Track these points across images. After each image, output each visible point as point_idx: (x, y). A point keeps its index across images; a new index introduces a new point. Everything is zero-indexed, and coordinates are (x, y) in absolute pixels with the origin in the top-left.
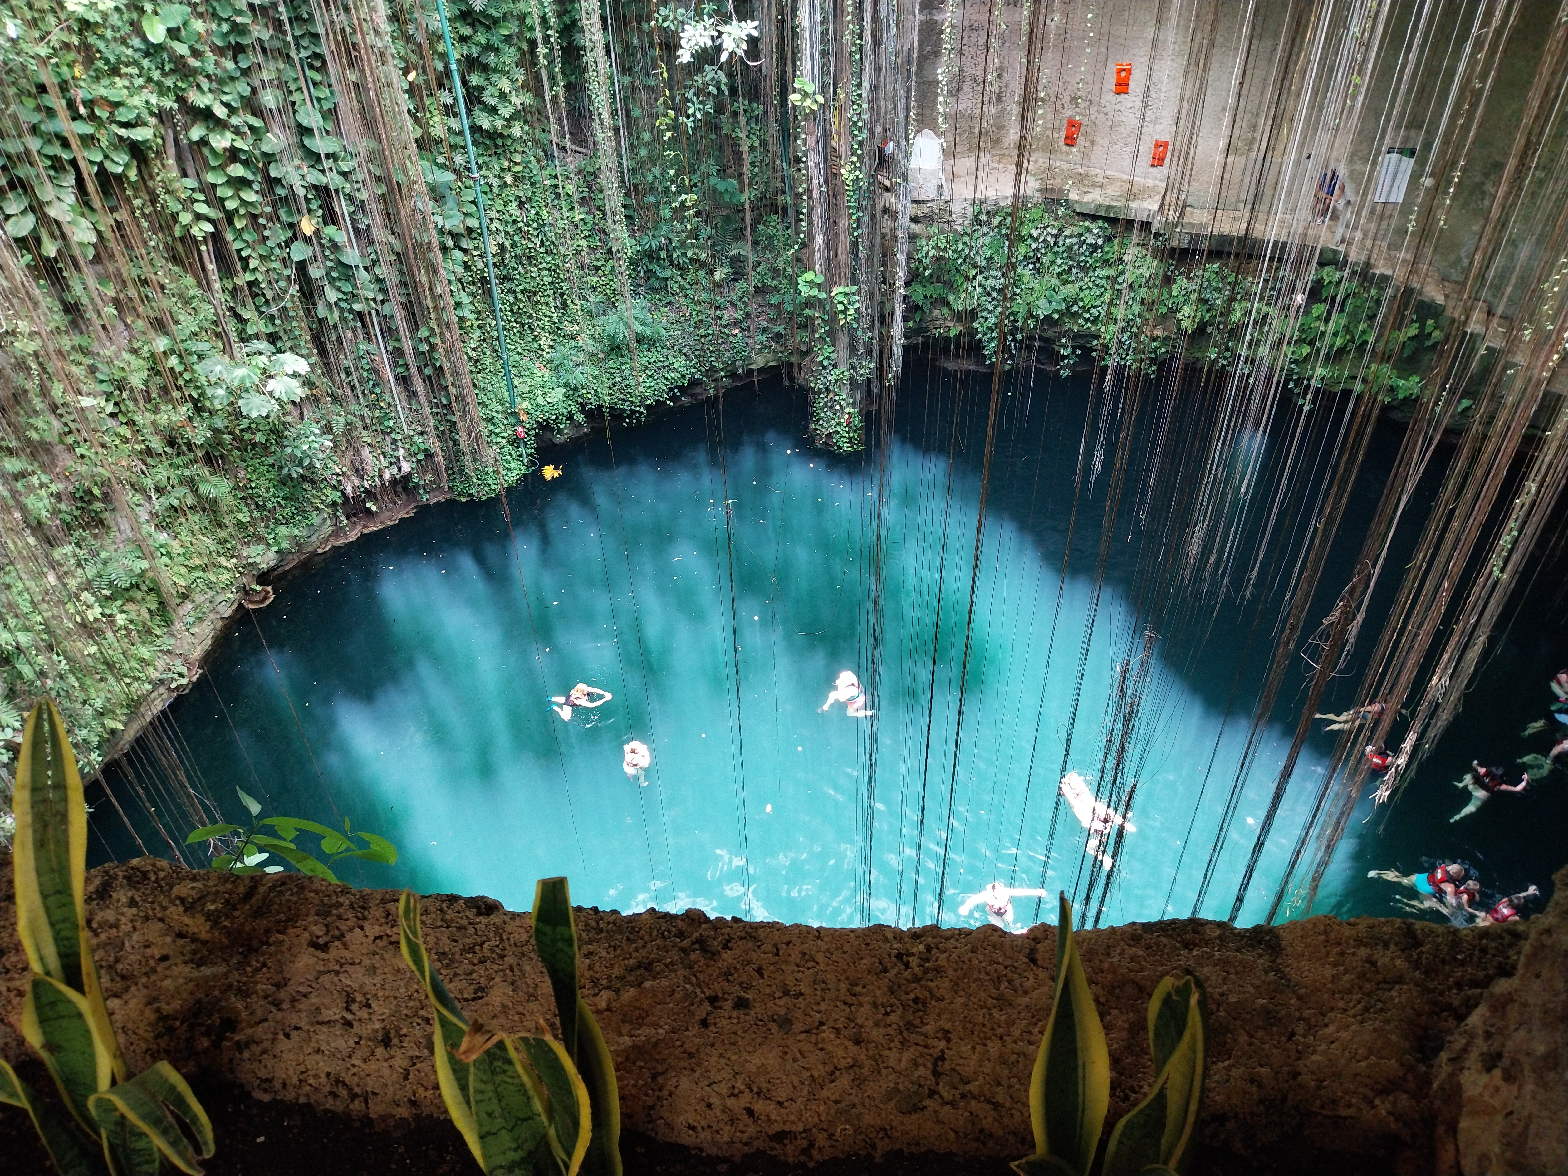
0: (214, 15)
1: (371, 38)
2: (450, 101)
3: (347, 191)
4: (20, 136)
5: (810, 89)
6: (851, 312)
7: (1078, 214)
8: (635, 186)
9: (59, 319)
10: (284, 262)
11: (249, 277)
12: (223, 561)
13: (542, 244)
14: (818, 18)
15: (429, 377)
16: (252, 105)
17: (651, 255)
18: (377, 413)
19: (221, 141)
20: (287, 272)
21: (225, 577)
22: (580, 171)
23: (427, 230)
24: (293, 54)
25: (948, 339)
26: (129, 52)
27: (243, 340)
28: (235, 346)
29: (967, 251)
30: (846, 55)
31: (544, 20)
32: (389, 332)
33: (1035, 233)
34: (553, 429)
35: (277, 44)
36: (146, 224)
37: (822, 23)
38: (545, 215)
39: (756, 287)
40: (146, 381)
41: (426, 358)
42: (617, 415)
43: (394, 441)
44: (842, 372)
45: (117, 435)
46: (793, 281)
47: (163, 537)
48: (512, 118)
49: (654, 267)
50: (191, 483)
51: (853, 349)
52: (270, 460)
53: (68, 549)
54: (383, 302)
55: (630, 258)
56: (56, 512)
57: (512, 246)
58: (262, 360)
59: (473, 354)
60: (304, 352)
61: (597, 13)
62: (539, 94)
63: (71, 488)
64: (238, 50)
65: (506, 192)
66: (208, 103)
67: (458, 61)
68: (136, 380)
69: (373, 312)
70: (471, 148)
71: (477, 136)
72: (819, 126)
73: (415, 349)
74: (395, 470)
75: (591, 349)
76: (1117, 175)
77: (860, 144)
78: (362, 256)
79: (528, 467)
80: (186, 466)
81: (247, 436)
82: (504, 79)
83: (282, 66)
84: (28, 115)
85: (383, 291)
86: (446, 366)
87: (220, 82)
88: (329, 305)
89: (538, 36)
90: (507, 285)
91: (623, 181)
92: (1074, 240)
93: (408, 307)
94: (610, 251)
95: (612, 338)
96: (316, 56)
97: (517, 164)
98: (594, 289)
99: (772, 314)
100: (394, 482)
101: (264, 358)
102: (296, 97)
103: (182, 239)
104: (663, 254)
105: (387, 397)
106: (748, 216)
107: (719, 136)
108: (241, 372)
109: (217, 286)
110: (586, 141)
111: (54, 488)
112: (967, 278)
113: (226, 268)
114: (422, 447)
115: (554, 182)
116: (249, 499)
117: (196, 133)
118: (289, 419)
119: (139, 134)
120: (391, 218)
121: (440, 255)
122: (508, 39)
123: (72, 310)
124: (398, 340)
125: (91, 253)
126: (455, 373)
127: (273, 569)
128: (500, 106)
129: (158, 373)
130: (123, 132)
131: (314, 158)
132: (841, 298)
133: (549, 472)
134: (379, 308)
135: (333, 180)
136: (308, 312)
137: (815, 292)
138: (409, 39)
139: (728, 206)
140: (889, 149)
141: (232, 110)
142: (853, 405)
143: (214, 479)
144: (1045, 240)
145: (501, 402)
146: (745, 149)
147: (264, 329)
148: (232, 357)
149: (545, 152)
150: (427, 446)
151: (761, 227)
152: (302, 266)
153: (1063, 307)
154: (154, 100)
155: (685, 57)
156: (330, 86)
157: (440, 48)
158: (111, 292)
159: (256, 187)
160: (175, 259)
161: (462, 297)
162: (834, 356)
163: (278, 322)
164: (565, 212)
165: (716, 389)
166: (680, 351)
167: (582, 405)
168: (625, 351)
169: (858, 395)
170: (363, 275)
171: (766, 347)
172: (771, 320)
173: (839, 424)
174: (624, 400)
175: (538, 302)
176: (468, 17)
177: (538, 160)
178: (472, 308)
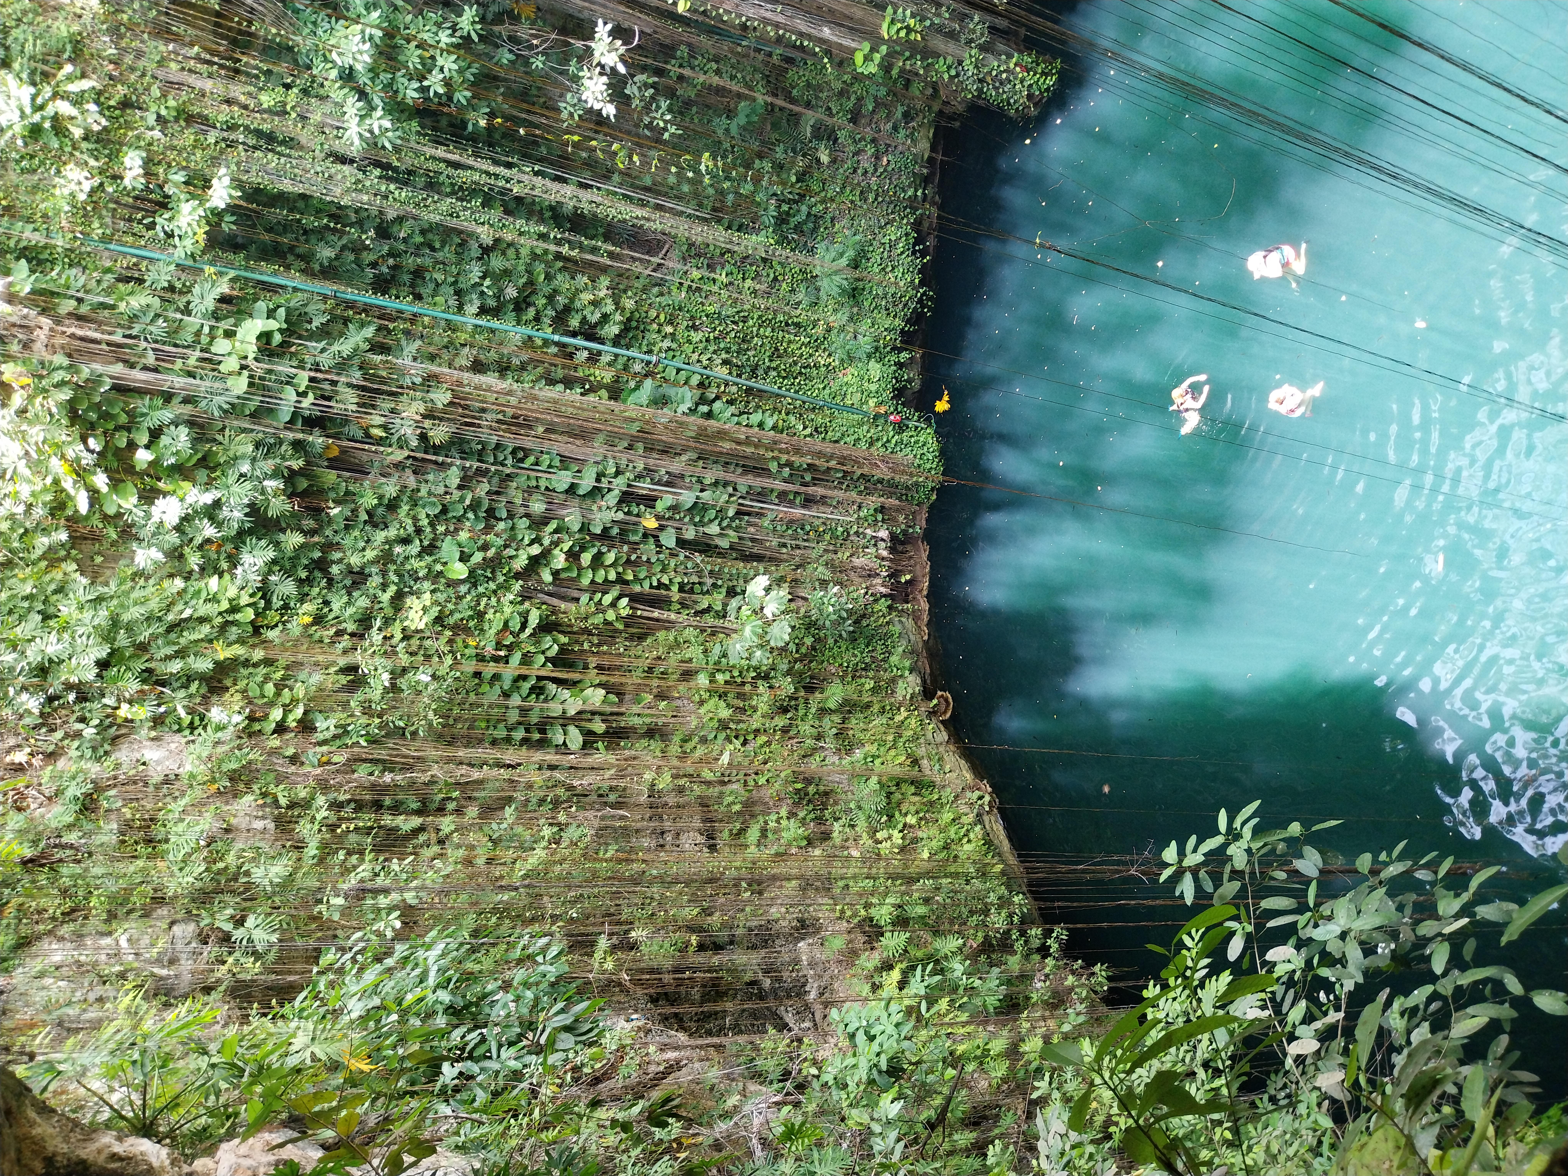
0: (459, 519)
1: (513, 400)
2: (586, 354)
3: (632, 477)
4: (507, 708)
6: (912, 22)
8: (714, 209)
9: (656, 745)
10: (673, 555)
11: (675, 588)
12: (898, 718)
13: (735, 323)
15: (813, 479)
16: (538, 523)
17: (782, 220)
18: (827, 537)
19: (559, 560)
20: (682, 557)
21: (913, 722)
22: (684, 258)
23: (687, 424)
24: (508, 471)
26: (469, 598)
27: (724, 617)
28: (726, 625)
31: (543, 237)
32: (762, 495)
34: (905, 386)
35: (496, 480)
36: (605, 648)
38: (710, 309)
39: (850, 120)
40: (728, 705)
41: (795, 474)
42: (916, 318)
43: (857, 533)
44: (970, 57)
45: (762, 746)
46: (858, 78)
47: (858, 754)
48: (617, 304)
49: (793, 221)
50: (823, 711)
51: (952, 35)
52: (831, 641)
53: (837, 826)
54: (735, 489)
55: (777, 243)
56: (803, 822)
57: (728, 352)
58: (745, 611)
59: (808, 431)
60: (752, 573)
61: (548, 182)
62: (604, 269)
63: (790, 802)
64: (491, 513)
65: (679, 336)
66: (525, 556)
67: (554, 331)
68: (725, 713)
69: (741, 501)
70: (630, 353)
71: (623, 342)
73: (785, 480)
74: (882, 545)
75: (846, 317)
78: (690, 489)
79: (930, 425)
80: (807, 708)
81: (803, 650)
82: (581, 296)
83: (514, 484)
84: (492, 695)
85: (726, 484)
86: (808, 460)
87: (512, 540)
88: (721, 535)
89: (553, 248)
90: (760, 372)
91: (706, 220)
93: (747, 470)
94: (764, 260)
95: (843, 292)
96: (514, 452)
97: (658, 316)
98: (793, 291)
99: (883, 113)
100: (892, 550)
101: (744, 608)
102: (543, 484)
103: (627, 626)
104: (785, 207)
105: (817, 522)
106: (780, 102)
107: (696, 103)
108: (748, 631)
109: (673, 616)
110: (658, 241)
111: (784, 812)
113: (661, 603)
114: (872, 512)
115: (684, 289)
116: (856, 673)
117: (547, 577)
118: (803, 611)
119: (534, 619)
120: (666, 451)
121: (712, 422)
122: (548, 277)
123: (651, 732)
124: (772, 491)
125: (613, 698)
126: (820, 454)
127: (924, 682)
128: (604, 310)
129: (725, 694)
130: (528, 631)
131: (596, 492)
132: (893, 31)
133: (942, 405)
134: (739, 494)
135: (620, 484)
136: (720, 555)
137: (877, 57)
138: (523, 367)
139: (763, 120)
141: (538, 540)
142: (1010, 56)
143: (828, 693)
145: (860, 424)
146: (716, 80)
147: (721, 597)
148: (735, 631)
149: (655, 285)
150: (872, 508)
151: (795, 92)
152: (682, 543)
154: (511, 597)
155: (610, 110)
156: (542, 453)
157: (539, 343)
158: (648, 698)
159: (604, 549)
160: (641, 638)
161: (755, 418)
162: (950, 60)
163: (720, 582)
164: (715, 289)
165: (933, 203)
166: (881, 227)
167: (894, 349)
168: (860, 284)
169: (1001, 47)
170: (706, 496)
171: (912, 134)
172: (888, 117)
173: (1022, 82)
174: (905, 305)
175: (785, 350)
176: (520, 305)
177: (661, 294)
178: (768, 413)
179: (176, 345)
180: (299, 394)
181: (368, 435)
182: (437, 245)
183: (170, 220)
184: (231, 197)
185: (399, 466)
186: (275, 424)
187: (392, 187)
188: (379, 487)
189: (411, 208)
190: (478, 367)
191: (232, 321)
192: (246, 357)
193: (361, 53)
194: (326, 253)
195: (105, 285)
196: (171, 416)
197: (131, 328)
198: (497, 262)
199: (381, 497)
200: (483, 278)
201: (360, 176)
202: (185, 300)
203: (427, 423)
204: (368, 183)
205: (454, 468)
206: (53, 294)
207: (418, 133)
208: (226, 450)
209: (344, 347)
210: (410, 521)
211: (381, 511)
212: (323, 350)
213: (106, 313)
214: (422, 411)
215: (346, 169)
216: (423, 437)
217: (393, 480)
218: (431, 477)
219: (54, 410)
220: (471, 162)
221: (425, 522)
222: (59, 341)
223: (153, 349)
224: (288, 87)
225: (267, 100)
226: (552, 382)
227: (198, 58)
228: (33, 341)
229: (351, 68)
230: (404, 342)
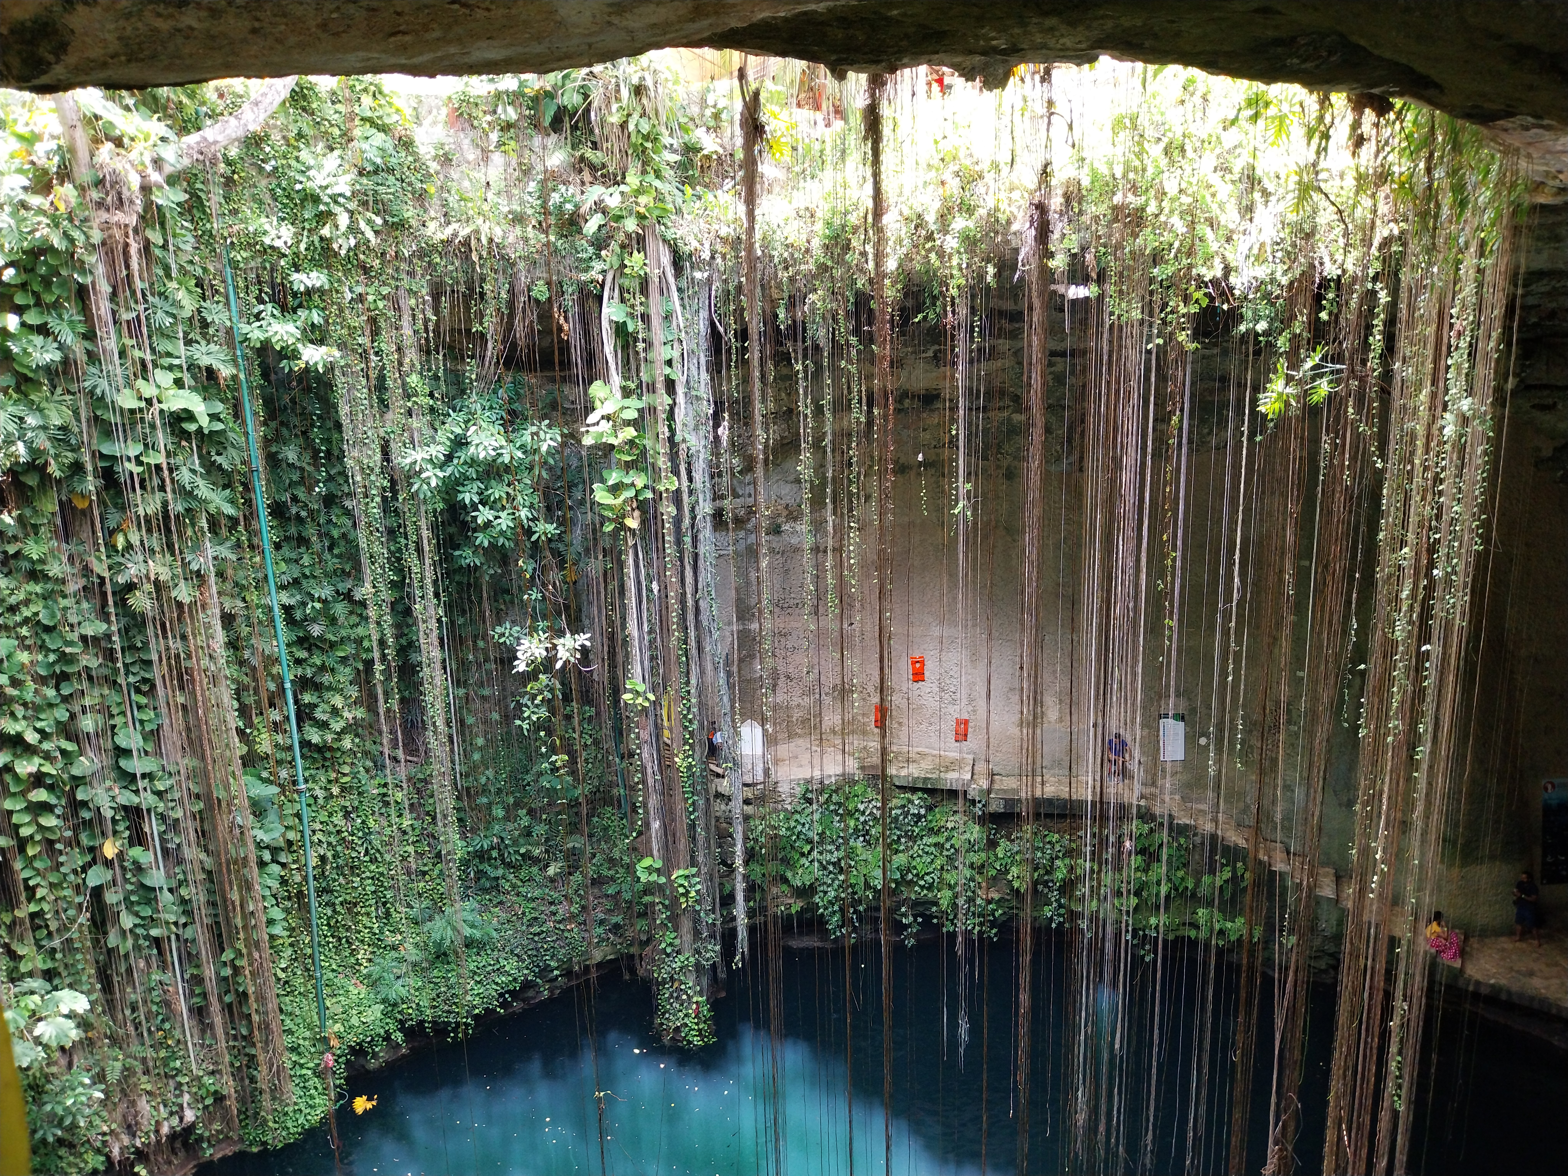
0: (43, 647)
1: (205, 662)
2: (280, 719)
3: (160, 810)
5: (641, 688)
6: (693, 894)
7: (898, 787)
8: (468, 790)
10: (78, 889)
11: (33, 908)
13: (367, 853)
14: (646, 628)
15: (230, 1005)
16: (68, 730)
17: (482, 855)
18: (163, 1053)
19: (26, 767)
20: (78, 900)
22: (411, 779)
23: (244, 844)
24: (121, 680)
25: (790, 916)
27: (12, 980)
29: (799, 828)
30: (673, 658)
31: (382, 643)
32: (190, 957)
33: (861, 807)
34: (367, 1053)
35: (105, 671)
37: (650, 632)
38: (371, 823)
39: (593, 879)
41: (228, 983)
42: (440, 1029)
43: (179, 1085)
44: (688, 958)
46: (630, 869)
48: (343, 731)
49: (485, 867)
51: (697, 933)
54: (185, 925)
55: (460, 860)
57: (334, 856)
58: (33, 1001)
59: (282, 975)
60: (85, 987)
61: (436, 633)
62: (372, 709)
64: (62, 678)
65: (332, 803)
66: (19, 728)
67: (292, 681)
69: (173, 937)
70: (299, 761)
71: (305, 750)
72: (651, 721)
73: (217, 973)
74: (175, 1121)
75: (413, 958)
76: (927, 751)
77: (691, 734)
78: (168, 876)
79: (336, 1101)
82: (338, 697)
83: (106, 692)
85: (188, 913)
86: (251, 990)
87: (35, 710)
88: (123, 933)
89: (376, 655)
90: (326, 898)
91: (456, 784)
92: (899, 812)
93: (214, 928)
94: (439, 855)
95: (439, 945)
96: (145, 681)
97: (345, 775)
98: (420, 895)
99: (609, 905)
100: (173, 1136)
101: (36, 998)
102: (118, 721)
104: (494, 854)
105: (177, 1034)
106: (584, 810)
110: (417, 750)
112: (803, 855)
113: (8, 900)
114: (212, 1089)
115: (383, 791)
117: (1, 760)
118: (54, 1069)
120: (204, 836)
121: (256, 870)
122: (344, 660)
124: (199, 966)
126: (261, 998)
128: (331, 721)
131: (128, 779)
132: (681, 881)
133: (361, 1104)
134: (180, 932)
135: (147, 800)
136: (96, 942)
137: (654, 877)
138: (242, 663)
140: (718, 738)
141: (44, 735)
142: (701, 993)
144: (871, 814)
145: (309, 1028)
146: (578, 747)
147: (40, 965)
149: (375, 763)
150: (218, 1088)
151: (596, 819)
152: (97, 892)
153: (898, 876)
155: (521, 667)
156: (155, 709)
157: (274, 671)
159: (58, 811)
161: (277, 913)
162: (677, 942)
163: (59, 956)
164: (394, 819)
165: (551, 990)
166: (512, 952)
167: (401, 1022)
168: (452, 958)
169: (705, 981)
170: (166, 897)
171: (603, 940)
172: (609, 911)
173: (686, 1015)
174: (449, 1012)
175: (358, 913)
176: (305, 642)
177: (367, 771)
178: (285, 924)
179: (150, 337)
180: (137, 457)
181: (112, 533)
182: (336, 551)
183: (273, 315)
184: (316, 363)
185: (87, 571)
186: (95, 441)
187: (378, 499)
188: (54, 557)
189: (364, 520)
190: (228, 619)
191: (193, 383)
192: (160, 402)
193: (485, 448)
194: (291, 454)
195: (189, 268)
196: (69, 342)
197: (153, 295)
198: (340, 609)
199: (42, 561)
200: (319, 600)
201: (377, 470)
202: (198, 338)
203: (149, 587)
204: (373, 478)
205: (105, 626)
206: (162, 225)
207: (435, 511)
208: (47, 399)
209: (204, 490)
210: (22, 597)
211: (25, 565)
212: (193, 471)
213: (161, 272)
214: (161, 578)
215: (378, 457)
216: (131, 587)
217: (68, 569)
218: (85, 605)
219: (38, 235)
220: (428, 561)
221: (27, 613)
222: (118, 234)
223: (138, 316)
224: (431, 395)
225: (413, 380)
226: (238, 695)
227: (426, 321)
228: (108, 210)
229: (467, 443)
230: (228, 544)
